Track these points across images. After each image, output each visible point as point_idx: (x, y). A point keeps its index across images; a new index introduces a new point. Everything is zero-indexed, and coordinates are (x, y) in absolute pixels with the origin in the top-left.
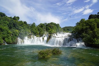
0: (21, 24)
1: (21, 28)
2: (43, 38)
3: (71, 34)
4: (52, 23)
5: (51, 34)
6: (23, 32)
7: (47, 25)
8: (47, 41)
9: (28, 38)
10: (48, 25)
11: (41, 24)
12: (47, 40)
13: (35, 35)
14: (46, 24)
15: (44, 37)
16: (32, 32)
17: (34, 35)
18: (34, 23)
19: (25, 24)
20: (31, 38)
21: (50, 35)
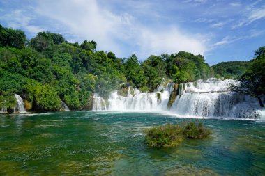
0: (101, 58)
1: (101, 70)
2: (159, 96)
3: (239, 82)
4: (182, 54)
5: (179, 83)
6: (106, 79)
7: (168, 61)
8: (170, 104)
9: (120, 94)
10: (171, 60)
11: (152, 57)
12: (170, 99)
13: (137, 88)
14: (165, 56)
15: (162, 91)
16: (128, 80)
17: (134, 87)
18: (134, 56)
19: (111, 60)
20: (126, 94)
21: (177, 85)
